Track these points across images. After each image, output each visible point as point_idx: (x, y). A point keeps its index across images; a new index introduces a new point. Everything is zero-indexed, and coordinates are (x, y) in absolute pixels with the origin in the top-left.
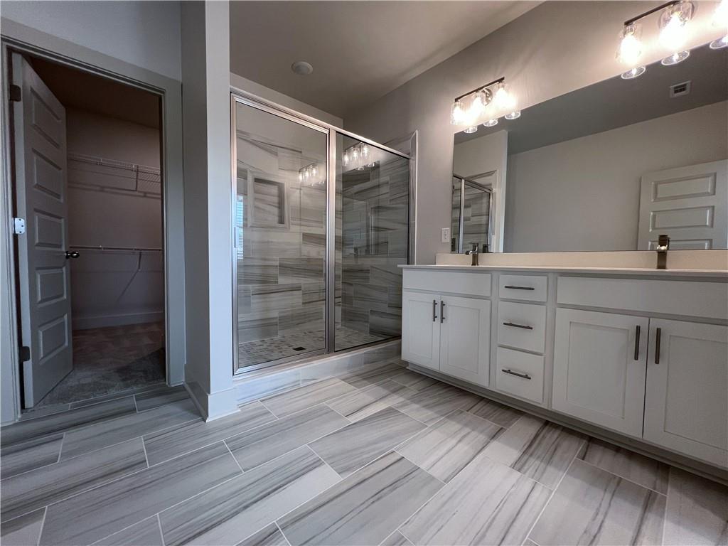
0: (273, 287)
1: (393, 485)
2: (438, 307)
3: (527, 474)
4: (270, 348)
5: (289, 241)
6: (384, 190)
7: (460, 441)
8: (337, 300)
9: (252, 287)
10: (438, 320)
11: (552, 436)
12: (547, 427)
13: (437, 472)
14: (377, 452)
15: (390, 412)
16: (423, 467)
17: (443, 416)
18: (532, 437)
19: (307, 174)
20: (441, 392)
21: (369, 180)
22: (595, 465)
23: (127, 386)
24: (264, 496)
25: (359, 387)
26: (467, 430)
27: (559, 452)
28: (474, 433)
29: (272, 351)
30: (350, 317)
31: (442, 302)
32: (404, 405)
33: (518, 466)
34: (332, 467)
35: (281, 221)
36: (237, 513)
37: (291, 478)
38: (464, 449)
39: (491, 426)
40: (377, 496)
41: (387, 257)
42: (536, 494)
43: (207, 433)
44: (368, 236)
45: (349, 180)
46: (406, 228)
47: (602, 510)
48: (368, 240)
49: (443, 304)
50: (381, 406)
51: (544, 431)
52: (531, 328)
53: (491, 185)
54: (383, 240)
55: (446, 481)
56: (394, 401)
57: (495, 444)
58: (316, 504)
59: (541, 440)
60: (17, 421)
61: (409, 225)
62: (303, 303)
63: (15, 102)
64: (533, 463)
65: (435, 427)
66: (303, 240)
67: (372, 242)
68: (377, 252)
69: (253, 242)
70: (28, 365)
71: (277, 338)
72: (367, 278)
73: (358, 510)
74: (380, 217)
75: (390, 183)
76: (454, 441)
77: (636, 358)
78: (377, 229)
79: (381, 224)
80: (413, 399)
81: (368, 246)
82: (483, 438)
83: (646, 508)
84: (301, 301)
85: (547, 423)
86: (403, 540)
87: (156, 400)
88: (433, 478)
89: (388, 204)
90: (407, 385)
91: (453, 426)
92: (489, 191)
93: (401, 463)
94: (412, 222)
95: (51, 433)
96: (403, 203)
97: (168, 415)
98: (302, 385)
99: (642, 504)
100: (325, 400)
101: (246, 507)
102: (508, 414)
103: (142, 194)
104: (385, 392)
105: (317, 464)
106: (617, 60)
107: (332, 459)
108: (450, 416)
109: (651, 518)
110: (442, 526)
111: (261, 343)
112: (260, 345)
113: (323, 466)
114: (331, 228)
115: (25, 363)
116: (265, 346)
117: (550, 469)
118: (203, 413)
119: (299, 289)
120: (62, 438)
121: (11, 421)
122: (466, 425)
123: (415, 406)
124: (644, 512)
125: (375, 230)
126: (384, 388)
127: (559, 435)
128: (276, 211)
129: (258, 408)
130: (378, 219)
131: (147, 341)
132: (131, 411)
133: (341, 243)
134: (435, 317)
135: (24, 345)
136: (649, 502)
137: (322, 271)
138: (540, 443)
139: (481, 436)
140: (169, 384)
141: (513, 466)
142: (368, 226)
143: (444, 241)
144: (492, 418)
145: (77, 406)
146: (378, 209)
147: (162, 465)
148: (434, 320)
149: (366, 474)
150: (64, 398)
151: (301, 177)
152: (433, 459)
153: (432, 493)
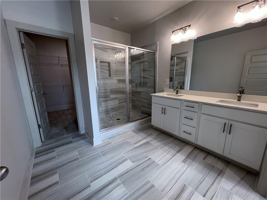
0: (108, 99)
1: (147, 166)
2: (163, 110)
3: (186, 164)
4: (109, 119)
5: (113, 82)
6: (146, 63)
7: (168, 153)
8: (130, 101)
9: (101, 99)
10: (163, 114)
11: (196, 152)
12: (195, 149)
13: (160, 163)
14: (143, 156)
15: (147, 143)
16: (156, 161)
17: (163, 144)
18: (190, 152)
19: (118, 55)
20: (164, 136)
21: (140, 59)
22: (207, 162)
23: (68, 134)
24: (112, 169)
25: (138, 134)
26: (170, 149)
27: (197, 157)
28: (172, 151)
29: (110, 120)
30: (135, 107)
31: (165, 108)
32: (151, 141)
33: (184, 161)
34: (130, 161)
35: (110, 76)
36: (106, 173)
37: (119, 164)
38: (169, 156)
39: (178, 148)
40: (143, 170)
41: (147, 88)
42: (188, 170)
43: (94, 150)
44: (140, 80)
45: (133, 58)
46: (153, 78)
47: (206, 175)
48: (140, 81)
49: (165, 109)
50: (145, 141)
51: (194, 150)
52: (193, 120)
53: (186, 57)
54: (146, 82)
55: (162, 165)
56: (149, 139)
57: (178, 154)
58: (126, 171)
59: (193, 153)
60: (41, 145)
61: (155, 77)
62: (119, 103)
63: (23, 49)
64: (189, 160)
65: (161, 148)
66: (118, 82)
67: (142, 82)
68: (143, 86)
69: (101, 84)
70: (41, 130)
71: (111, 115)
72: (140, 95)
73: (138, 173)
74: (145, 73)
75: (148, 61)
76: (166, 153)
77: (223, 132)
78: (144, 77)
79: (145, 76)
80: (155, 139)
81: (140, 83)
82: (175, 152)
83: (219, 175)
84: (118, 102)
85: (196, 147)
86: (149, 182)
87: (77, 139)
88: (158, 165)
89: (147, 69)
90: (153, 133)
91: (166, 148)
92: (185, 60)
93: (150, 159)
94: (156, 76)
95: (52, 149)
96: (152, 69)
97: (82, 144)
98: (120, 133)
99: (218, 174)
100: (127, 139)
101: (108, 172)
102: (184, 144)
103: (61, 65)
104: (146, 136)
105: (126, 160)
106: (233, 22)
107: (130, 158)
108: (166, 145)
109: (219, 177)
110: (160, 178)
111: (106, 117)
112: (106, 118)
113: (128, 161)
114: (127, 77)
115: (40, 129)
116: (107, 118)
117: (194, 162)
118: (92, 143)
119: (117, 99)
120: (55, 151)
121: (39, 145)
122: (170, 148)
123: (155, 141)
124: (218, 176)
125: (143, 78)
126: (146, 134)
127: (199, 151)
128: (108, 72)
129: (108, 142)
130: (144, 74)
131: (70, 117)
132: (71, 142)
133: (131, 81)
134: (162, 113)
135: (39, 124)
136: (220, 173)
137: (125, 92)
138: (192, 154)
139: (174, 151)
140: (80, 133)
141: (182, 162)
142: (140, 76)
143: (167, 84)
144: (179, 145)
145: (56, 140)
146: (144, 70)
147: (84, 159)
148: (162, 114)
149: (140, 163)
150: (52, 138)
151: (115, 56)
152: (159, 159)
153: (158, 169)
